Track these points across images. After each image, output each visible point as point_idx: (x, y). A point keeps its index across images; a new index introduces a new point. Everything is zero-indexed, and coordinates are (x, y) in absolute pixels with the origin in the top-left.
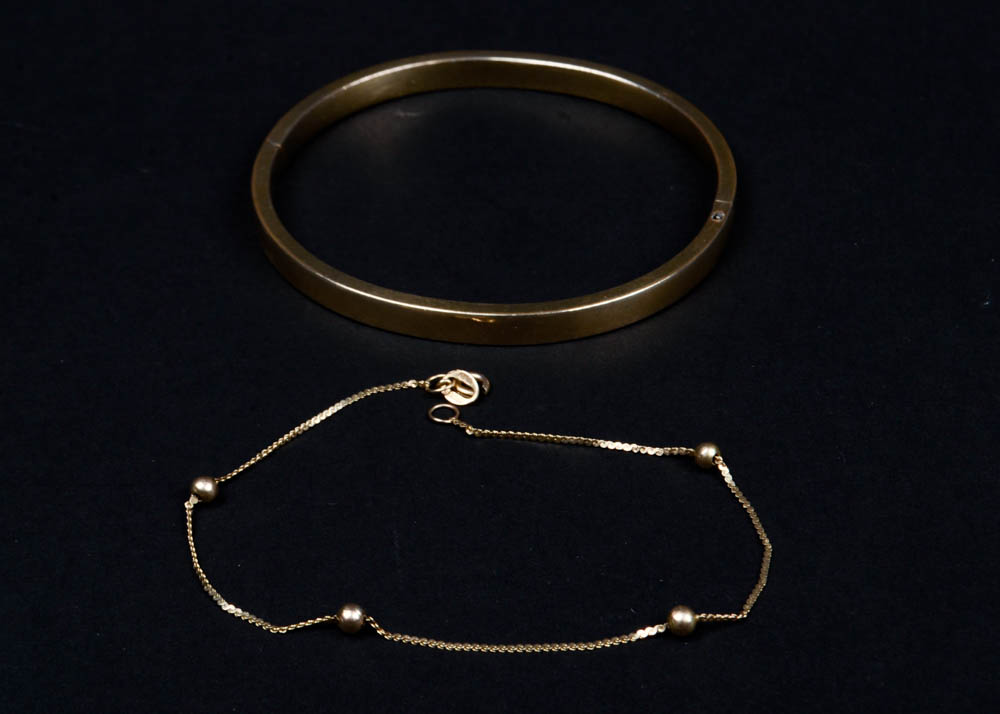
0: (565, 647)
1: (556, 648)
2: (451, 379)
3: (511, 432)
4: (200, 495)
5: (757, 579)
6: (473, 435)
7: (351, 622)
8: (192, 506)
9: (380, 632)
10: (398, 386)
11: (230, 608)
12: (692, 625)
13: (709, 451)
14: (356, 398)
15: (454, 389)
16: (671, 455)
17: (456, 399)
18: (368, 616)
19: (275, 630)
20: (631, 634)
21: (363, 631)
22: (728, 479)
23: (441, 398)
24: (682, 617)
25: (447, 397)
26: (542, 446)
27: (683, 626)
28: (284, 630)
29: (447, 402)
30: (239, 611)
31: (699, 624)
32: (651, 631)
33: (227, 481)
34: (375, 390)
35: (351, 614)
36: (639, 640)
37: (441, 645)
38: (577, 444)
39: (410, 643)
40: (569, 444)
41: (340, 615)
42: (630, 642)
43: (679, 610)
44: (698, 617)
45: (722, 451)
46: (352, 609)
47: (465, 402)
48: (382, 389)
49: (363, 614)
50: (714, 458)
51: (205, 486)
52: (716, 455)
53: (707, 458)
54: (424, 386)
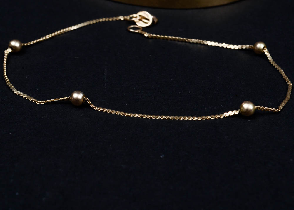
0: (186, 118)
1: (181, 118)
2: (140, 16)
3: (166, 36)
4: (13, 48)
5: (285, 97)
6: (148, 37)
7: (77, 100)
8: (8, 53)
9: (92, 106)
10: (115, 19)
11: (18, 92)
12: (253, 111)
13: (260, 46)
14: (95, 22)
15: (140, 20)
16: (242, 49)
17: (141, 24)
18: (86, 97)
19: (38, 102)
20: (221, 115)
21: (83, 105)
22: (270, 58)
23: (134, 23)
24: (248, 106)
25: (137, 23)
26: (180, 43)
27: (248, 111)
28: (43, 102)
29: (136, 25)
30: (22, 94)
31: (256, 111)
32: (231, 113)
33: (28, 46)
34: (104, 19)
35: (78, 96)
36: (224, 117)
37: (123, 114)
38: (197, 43)
39: (106, 112)
40: (193, 43)
41: (72, 96)
42: (220, 118)
43: (246, 102)
44: (256, 107)
45: (267, 46)
46: (78, 93)
47: (145, 25)
48: (107, 20)
49: (84, 96)
50: (263, 49)
51: (15, 44)
52: (264, 47)
53: (259, 49)
54: (127, 19)
